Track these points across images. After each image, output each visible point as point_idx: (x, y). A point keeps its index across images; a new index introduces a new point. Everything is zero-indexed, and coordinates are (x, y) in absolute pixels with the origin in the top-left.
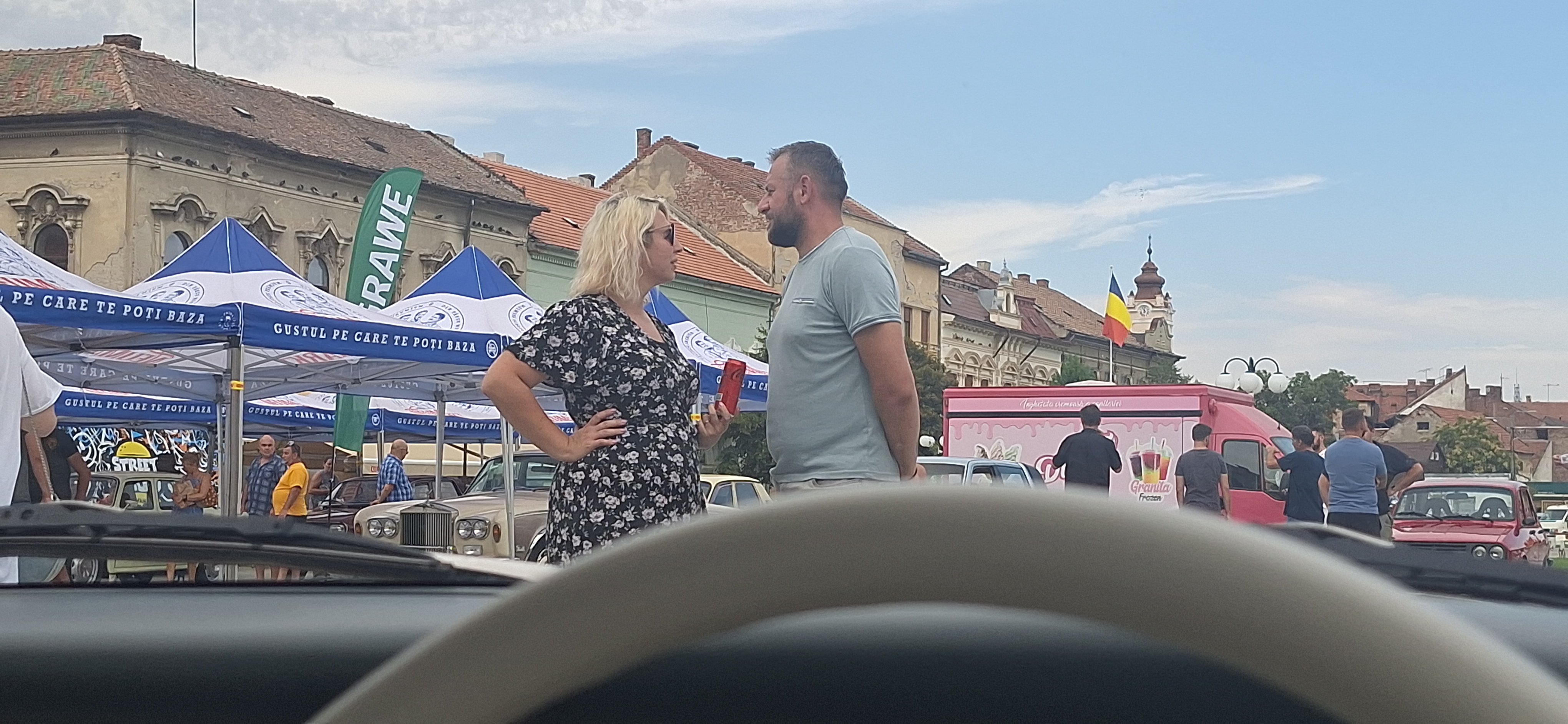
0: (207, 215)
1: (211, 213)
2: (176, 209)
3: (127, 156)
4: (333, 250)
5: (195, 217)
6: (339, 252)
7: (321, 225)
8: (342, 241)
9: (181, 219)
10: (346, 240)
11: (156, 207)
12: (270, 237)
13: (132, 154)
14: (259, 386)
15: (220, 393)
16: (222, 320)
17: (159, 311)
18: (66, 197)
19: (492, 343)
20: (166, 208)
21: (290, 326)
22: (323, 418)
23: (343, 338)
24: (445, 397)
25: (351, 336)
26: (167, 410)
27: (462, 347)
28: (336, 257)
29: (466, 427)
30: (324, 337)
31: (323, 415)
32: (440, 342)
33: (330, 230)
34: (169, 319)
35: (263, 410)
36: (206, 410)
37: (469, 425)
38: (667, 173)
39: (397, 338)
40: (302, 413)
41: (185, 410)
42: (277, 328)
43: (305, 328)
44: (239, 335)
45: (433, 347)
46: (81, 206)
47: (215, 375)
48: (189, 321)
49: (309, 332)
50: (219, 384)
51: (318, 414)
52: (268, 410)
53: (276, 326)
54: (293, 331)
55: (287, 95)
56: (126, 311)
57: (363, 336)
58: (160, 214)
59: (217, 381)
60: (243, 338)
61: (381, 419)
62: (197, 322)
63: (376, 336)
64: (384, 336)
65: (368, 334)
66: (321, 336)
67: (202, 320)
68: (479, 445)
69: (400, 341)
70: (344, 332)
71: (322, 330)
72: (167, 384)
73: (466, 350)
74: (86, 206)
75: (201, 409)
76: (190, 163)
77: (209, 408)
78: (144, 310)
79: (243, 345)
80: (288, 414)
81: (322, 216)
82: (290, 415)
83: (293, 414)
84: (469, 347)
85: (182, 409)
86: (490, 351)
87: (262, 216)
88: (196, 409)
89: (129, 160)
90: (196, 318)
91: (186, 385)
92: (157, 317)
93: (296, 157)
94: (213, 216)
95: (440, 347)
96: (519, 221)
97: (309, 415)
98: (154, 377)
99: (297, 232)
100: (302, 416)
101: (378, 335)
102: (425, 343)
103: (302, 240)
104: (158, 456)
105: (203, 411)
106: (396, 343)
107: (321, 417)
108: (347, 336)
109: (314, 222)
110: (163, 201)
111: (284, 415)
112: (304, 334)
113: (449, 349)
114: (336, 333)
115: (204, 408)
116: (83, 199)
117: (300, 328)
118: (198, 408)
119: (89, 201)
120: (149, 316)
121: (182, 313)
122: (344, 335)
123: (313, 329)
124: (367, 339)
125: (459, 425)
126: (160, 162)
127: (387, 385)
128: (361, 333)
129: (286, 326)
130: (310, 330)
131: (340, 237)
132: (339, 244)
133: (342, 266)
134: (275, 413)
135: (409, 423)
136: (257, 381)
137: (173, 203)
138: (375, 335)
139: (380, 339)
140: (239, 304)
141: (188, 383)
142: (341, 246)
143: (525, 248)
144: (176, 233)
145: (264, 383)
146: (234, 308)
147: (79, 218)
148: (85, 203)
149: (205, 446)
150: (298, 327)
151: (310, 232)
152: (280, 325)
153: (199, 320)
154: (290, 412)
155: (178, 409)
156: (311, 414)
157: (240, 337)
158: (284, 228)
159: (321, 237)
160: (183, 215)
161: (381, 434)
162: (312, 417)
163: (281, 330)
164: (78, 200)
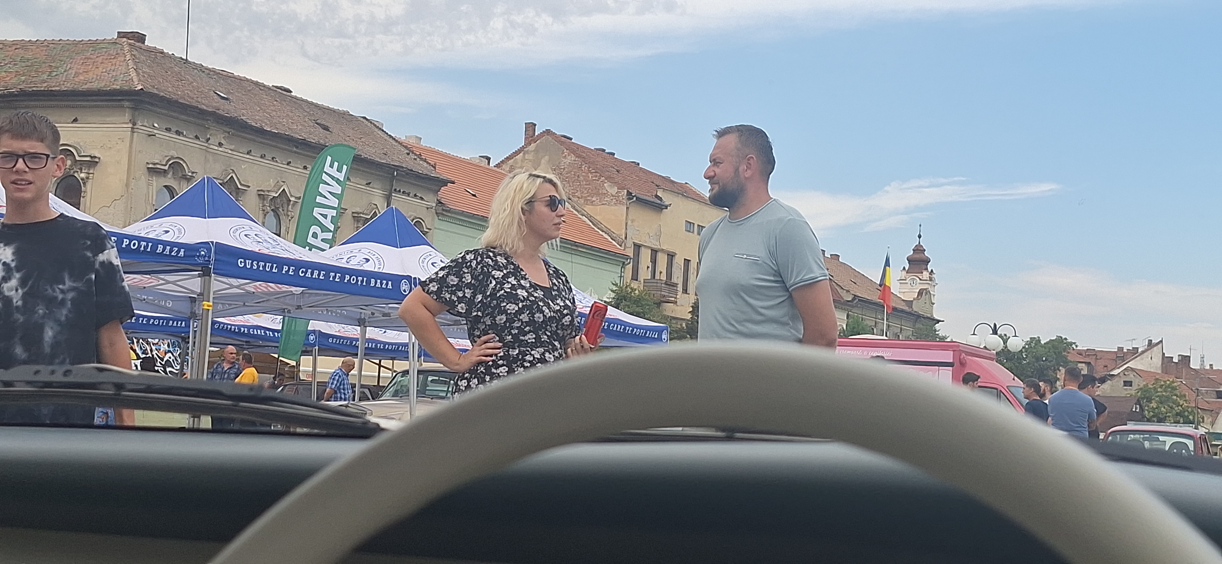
0: (190, 174)
1: (193, 173)
2: (166, 168)
3: (130, 125)
4: (285, 206)
5: (180, 175)
6: (290, 207)
7: (277, 186)
8: (292, 199)
9: (170, 176)
10: (296, 198)
11: (151, 166)
12: (237, 194)
13: (134, 124)
14: (223, 307)
15: (193, 311)
16: (198, 254)
17: (150, 244)
18: (83, 154)
19: (405, 282)
20: (159, 166)
21: (250, 261)
22: (272, 335)
23: (290, 273)
24: (367, 323)
25: (296, 271)
26: (151, 323)
27: (381, 284)
28: (288, 211)
29: (382, 347)
30: (276, 271)
31: (271, 333)
32: (365, 279)
33: (284, 189)
34: (158, 251)
35: (225, 326)
36: (181, 324)
37: (384, 346)
38: (547, 157)
39: (332, 274)
40: (255, 331)
41: (164, 324)
42: (240, 263)
43: (262, 264)
44: (210, 266)
45: (359, 283)
46: (93, 162)
47: (190, 297)
48: (173, 254)
49: (264, 267)
50: (193, 304)
51: (268, 332)
52: (229, 327)
53: (239, 260)
54: (252, 265)
55: (257, 84)
56: (125, 243)
57: (306, 272)
58: (153, 171)
59: (191, 302)
60: (213, 269)
61: (316, 338)
62: (179, 255)
63: (316, 273)
64: (322, 272)
65: (310, 271)
66: (274, 271)
67: (183, 254)
68: (391, 361)
69: (334, 277)
70: (291, 268)
71: (275, 265)
72: (153, 302)
73: (385, 287)
74: (97, 162)
75: (177, 324)
76: (178, 133)
77: (184, 323)
78: (139, 243)
79: (213, 275)
80: (244, 331)
81: (279, 179)
82: (246, 332)
83: (249, 331)
84: (387, 284)
85: (163, 323)
86: (403, 288)
87: (232, 177)
88: (173, 323)
89: (132, 128)
90: (178, 252)
91: (167, 304)
92: (149, 250)
93: (261, 132)
94: (194, 175)
95: (364, 284)
96: (429, 190)
97: (261, 332)
98: (143, 297)
99: (258, 190)
100: (256, 333)
101: (317, 272)
102: (353, 280)
103: (261, 196)
104: (143, 358)
105: (179, 325)
106: (331, 279)
107: (270, 334)
108: (293, 271)
109: (272, 182)
110: (157, 161)
111: (242, 331)
112: (261, 268)
113: (372, 285)
114: (285, 268)
115: (180, 323)
116: (95, 157)
117: (258, 263)
118: (175, 322)
119: (99, 158)
120: (142, 249)
121: (168, 248)
122: (291, 270)
123: (268, 264)
124: (309, 275)
125: (376, 346)
126: (156, 131)
127: (322, 312)
128: (304, 270)
129: (247, 261)
130: (265, 265)
131: (292, 196)
132: (290, 201)
133: (292, 218)
134: (235, 329)
135: (338, 342)
136: (222, 303)
137: (164, 163)
138: (315, 271)
139: (319, 275)
140: (212, 242)
141: (169, 303)
142: (292, 203)
143: (433, 211)
144: (165, 186)
145: (227, 306)
146: (208, 246)
147: (91, 171)
148: (97, 160)
149: (178, 353)
150: (256, 262)
151: (268, 191)
152: (243, 260)
153: (181, 253)
154: (246, 330)
155: (159, 322)
156: (262, 331)
157: (211, 268)
158: (249, 187)
159: (276, 195)
160: (171, 173)
161: (316, 349)
162: (263, 334)
163: (243, 264)
164: (91, 157)
